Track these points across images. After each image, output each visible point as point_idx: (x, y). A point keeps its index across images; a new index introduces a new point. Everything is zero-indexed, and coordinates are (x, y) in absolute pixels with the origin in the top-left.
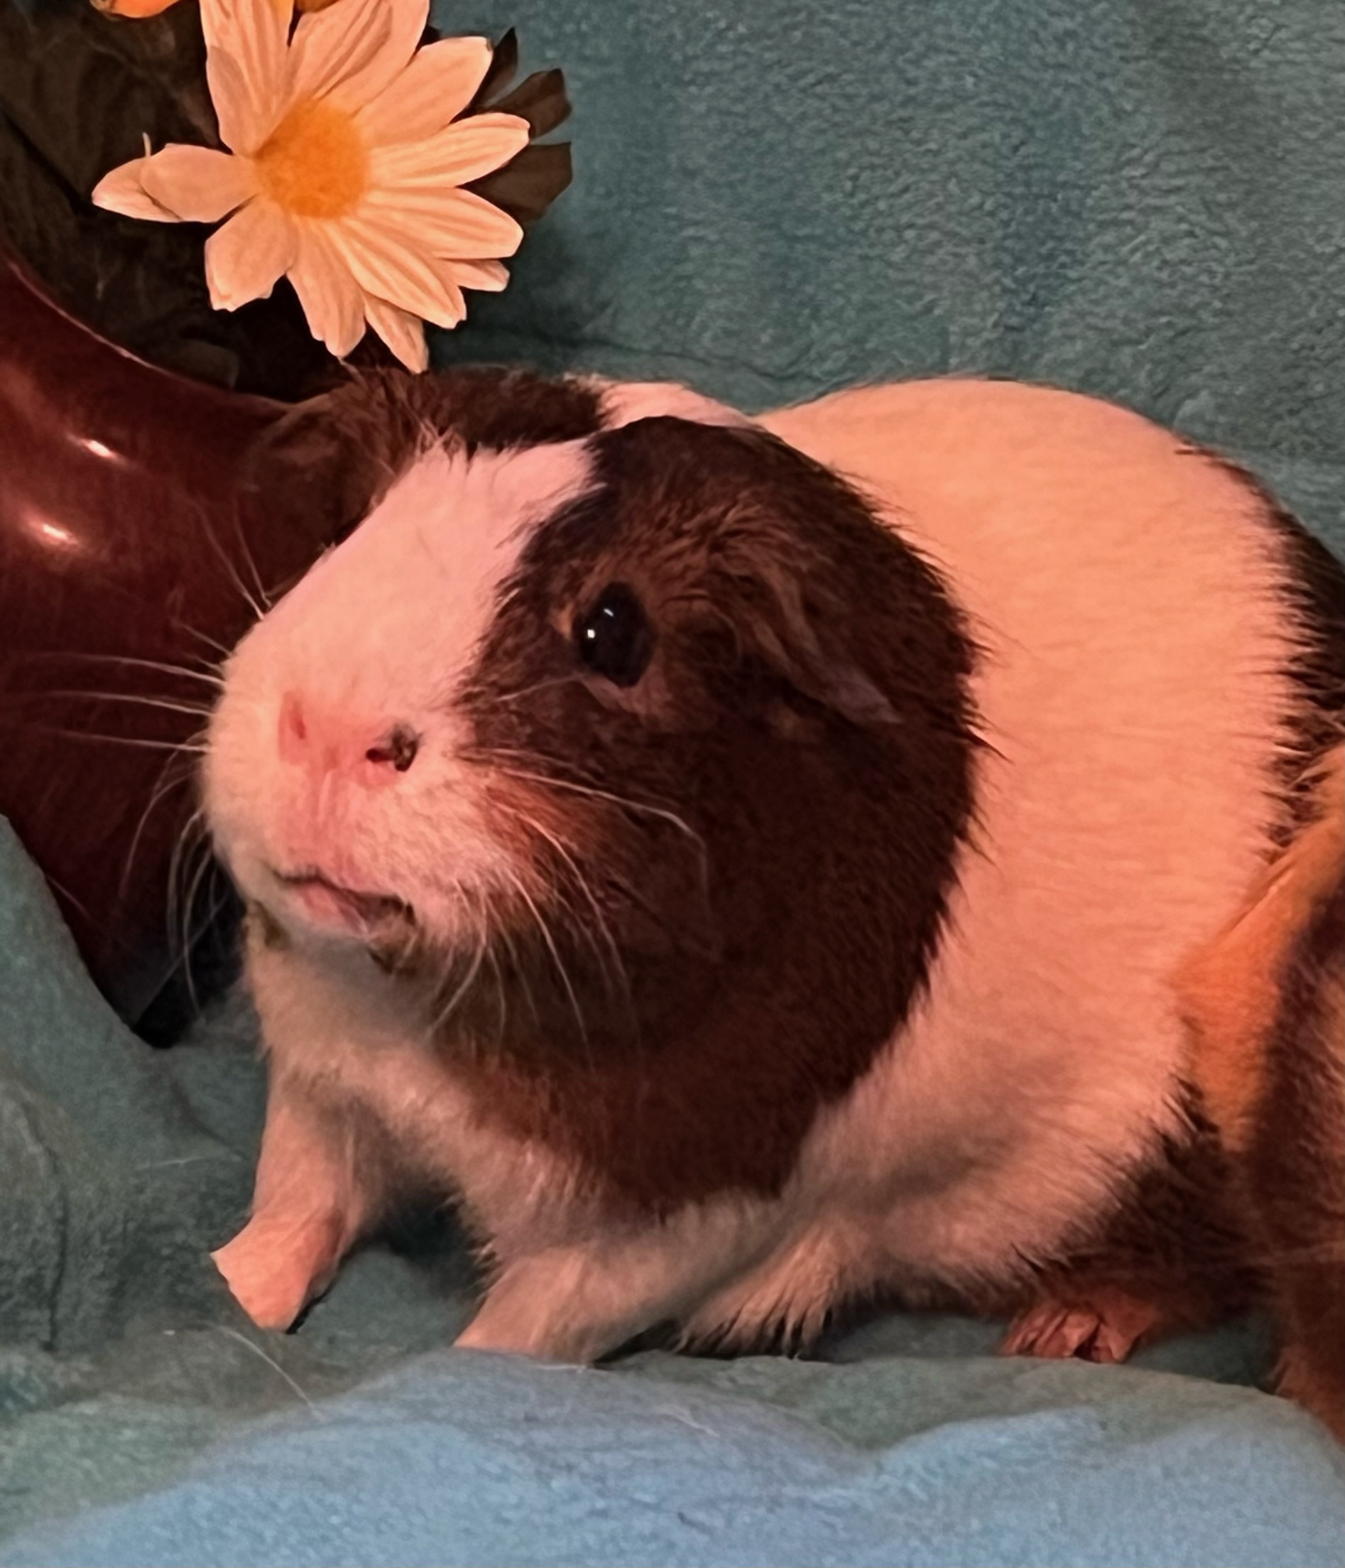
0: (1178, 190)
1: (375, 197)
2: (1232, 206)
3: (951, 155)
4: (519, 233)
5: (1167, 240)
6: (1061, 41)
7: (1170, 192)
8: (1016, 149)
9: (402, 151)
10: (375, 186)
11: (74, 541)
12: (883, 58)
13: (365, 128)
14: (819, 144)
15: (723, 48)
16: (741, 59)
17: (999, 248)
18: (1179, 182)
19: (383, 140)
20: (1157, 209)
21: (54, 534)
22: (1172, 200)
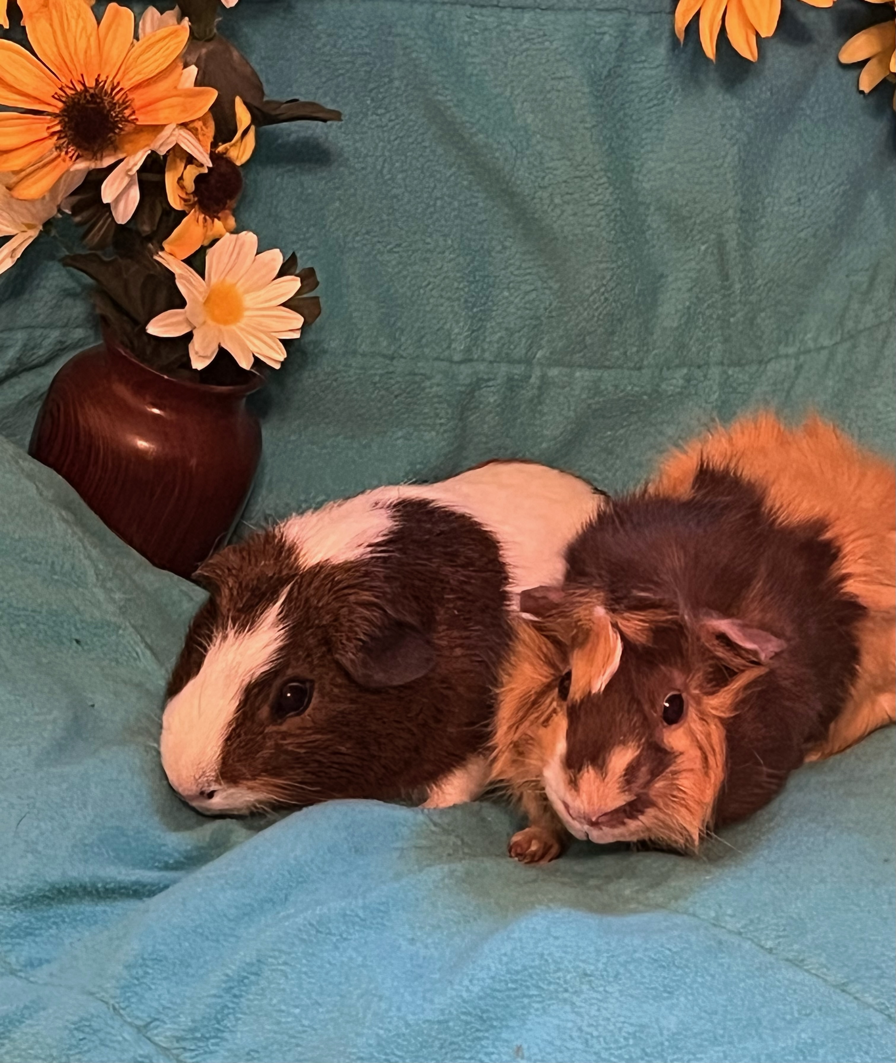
0: (530, 274)
1: (247, 313)
2: (551, 278)
3: (446, 269)
4: (302, 319)
5: (527, 293)
6: (480, 223)
7: (526, 275)
8: (469, 265)
9: (253, 295)
10: (248, 309)
11: (152, 446)
12: (417, 237)
13: (240, 287)
14: (396, 270)
15: (358, 238)
16: (364, 242)
17: (466, 301)
18: (529, 271)
19: (247, 292)
20: (521, 282)
21: (142, 444)
22: (527, 277)
